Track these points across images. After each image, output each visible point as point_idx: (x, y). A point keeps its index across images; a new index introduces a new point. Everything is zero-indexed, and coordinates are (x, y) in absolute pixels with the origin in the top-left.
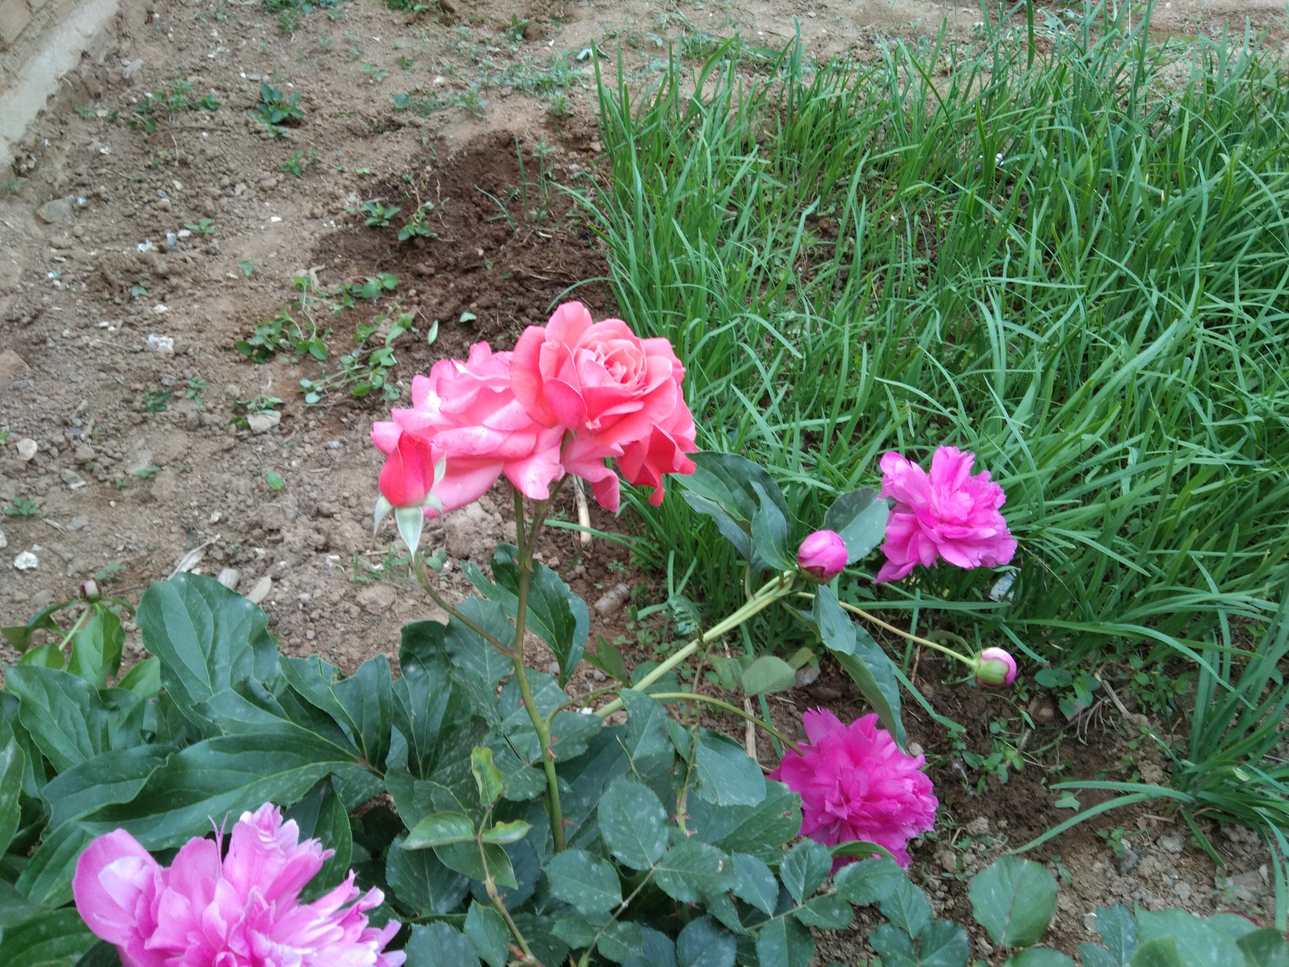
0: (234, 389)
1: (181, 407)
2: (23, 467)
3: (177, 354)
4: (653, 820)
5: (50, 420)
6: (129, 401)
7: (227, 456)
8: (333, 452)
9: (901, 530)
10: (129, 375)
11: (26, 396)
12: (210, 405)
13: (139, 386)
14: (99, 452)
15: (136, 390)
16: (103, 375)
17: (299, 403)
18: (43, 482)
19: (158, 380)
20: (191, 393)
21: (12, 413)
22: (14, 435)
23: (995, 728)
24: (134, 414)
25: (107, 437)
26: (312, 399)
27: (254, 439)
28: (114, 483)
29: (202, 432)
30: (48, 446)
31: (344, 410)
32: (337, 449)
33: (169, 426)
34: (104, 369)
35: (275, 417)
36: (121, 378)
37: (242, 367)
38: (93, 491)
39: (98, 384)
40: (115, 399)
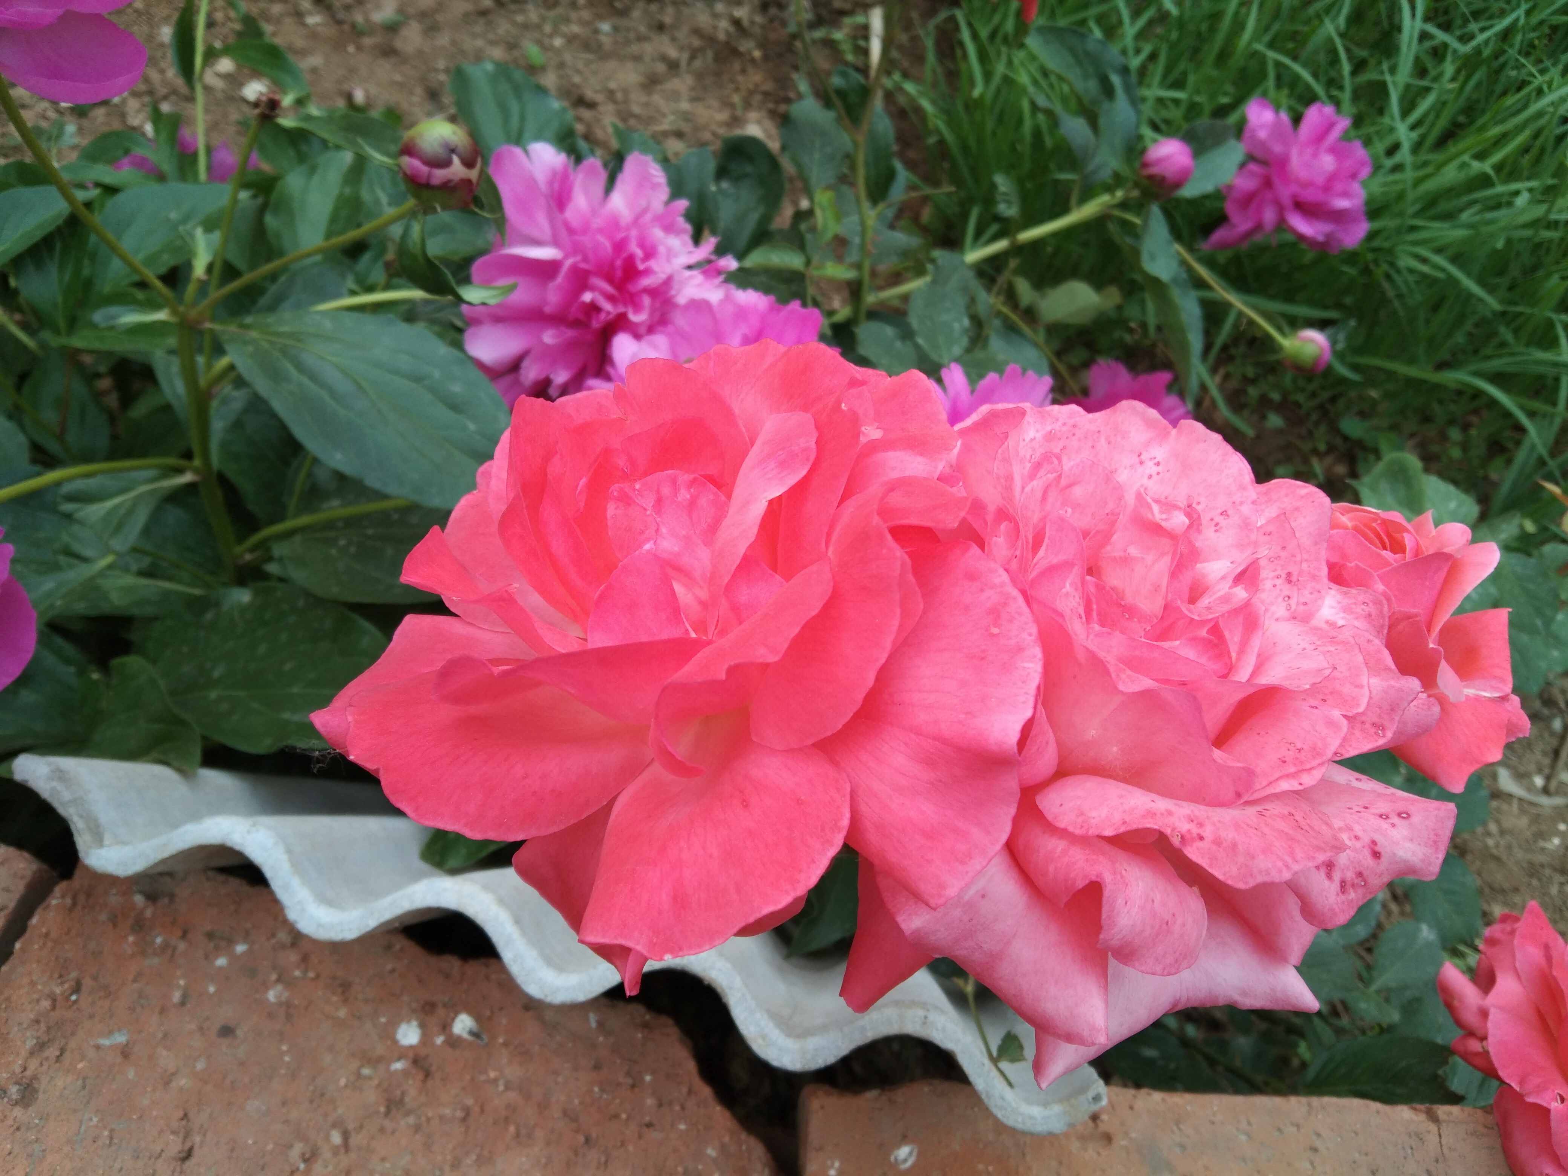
4: (956, 326)
7: (482, 21)
8: (602, 38)
9: (1247, 184)
28: (353, 26)
32: (607, 34)
38: (330, 31)
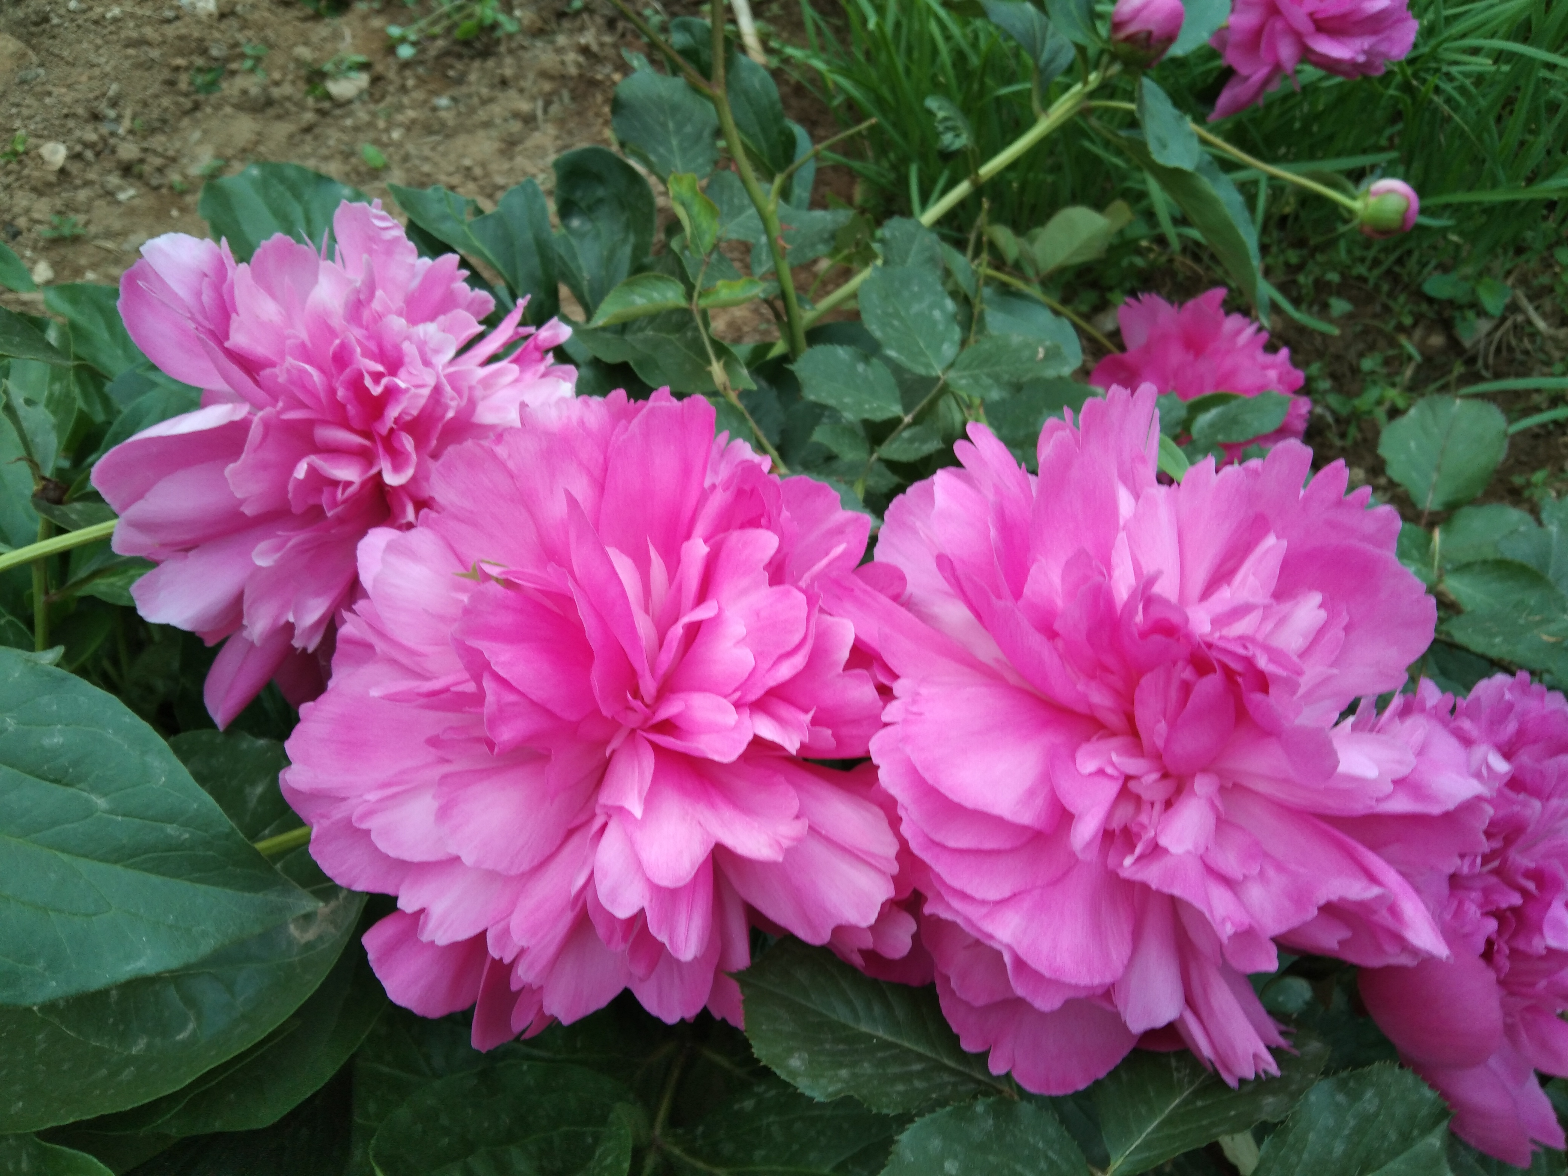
0: (303, 52)
1: (240, 82)
2: (52, 178)
3: (222, 16)
5: (74, 116)
6: (171, 83)
7: (308, 138)
8: (443, 114)
10: (165, 48)
11: (38, 89)
12: (277, 75)
13: (180, 61)
14: (145, 150)
15: (177, 69)
16: (131, 51)
17: (390, 60)
18: (82, 195)
19: (204, 52)
20: (248, 64)
21: (25, 112)
22: (32, 141)
23: (1367, 364)
24: (182, 99)
25: (153, 131)
26: (405, 52)
27: (338, 112)
28: (171, 188)
29: (271, 112)
30: (78, 148)
31: (449, 60)
32: (448, 109)
33: (228, 110)
34: (131, 43)
35: (362, 80)
36: (155, 53)
37: (309, 25)
38: (148, 201)
39: (127, 64)
40: (153, 82)
